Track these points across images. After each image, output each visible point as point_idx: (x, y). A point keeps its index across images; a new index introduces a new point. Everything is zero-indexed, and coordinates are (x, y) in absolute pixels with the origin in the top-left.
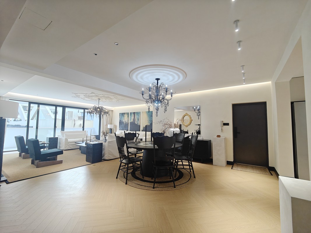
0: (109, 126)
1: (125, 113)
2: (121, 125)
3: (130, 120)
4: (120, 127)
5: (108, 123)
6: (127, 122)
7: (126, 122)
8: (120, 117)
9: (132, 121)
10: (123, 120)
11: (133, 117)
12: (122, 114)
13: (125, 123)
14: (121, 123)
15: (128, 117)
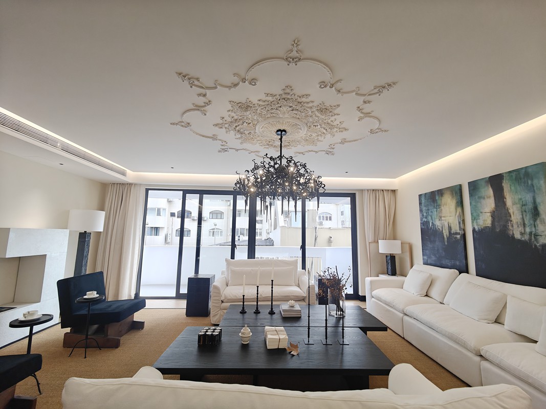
0: (384, 247)
1: (440, 192)
2: (430, 245)
3: (474, 219)
4: (427, 252)
5: (381, 234)
6: (456, 228)
7: (450, 228)
8: (421, 211)
9: (486, 220)
10: (438, 223)
11: (489, 204)
12: (431, 199)
13: (446, 233)
14: (428, 233)
15: (461, 203)
